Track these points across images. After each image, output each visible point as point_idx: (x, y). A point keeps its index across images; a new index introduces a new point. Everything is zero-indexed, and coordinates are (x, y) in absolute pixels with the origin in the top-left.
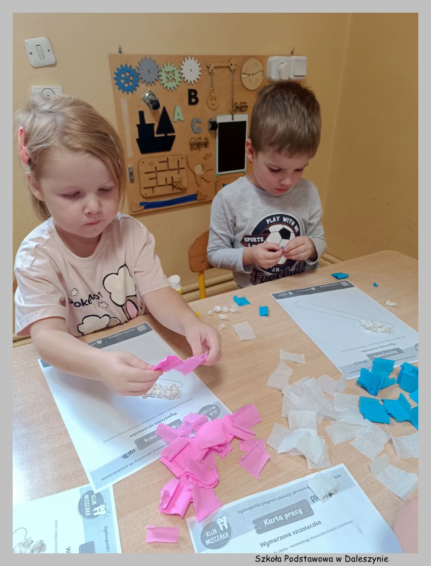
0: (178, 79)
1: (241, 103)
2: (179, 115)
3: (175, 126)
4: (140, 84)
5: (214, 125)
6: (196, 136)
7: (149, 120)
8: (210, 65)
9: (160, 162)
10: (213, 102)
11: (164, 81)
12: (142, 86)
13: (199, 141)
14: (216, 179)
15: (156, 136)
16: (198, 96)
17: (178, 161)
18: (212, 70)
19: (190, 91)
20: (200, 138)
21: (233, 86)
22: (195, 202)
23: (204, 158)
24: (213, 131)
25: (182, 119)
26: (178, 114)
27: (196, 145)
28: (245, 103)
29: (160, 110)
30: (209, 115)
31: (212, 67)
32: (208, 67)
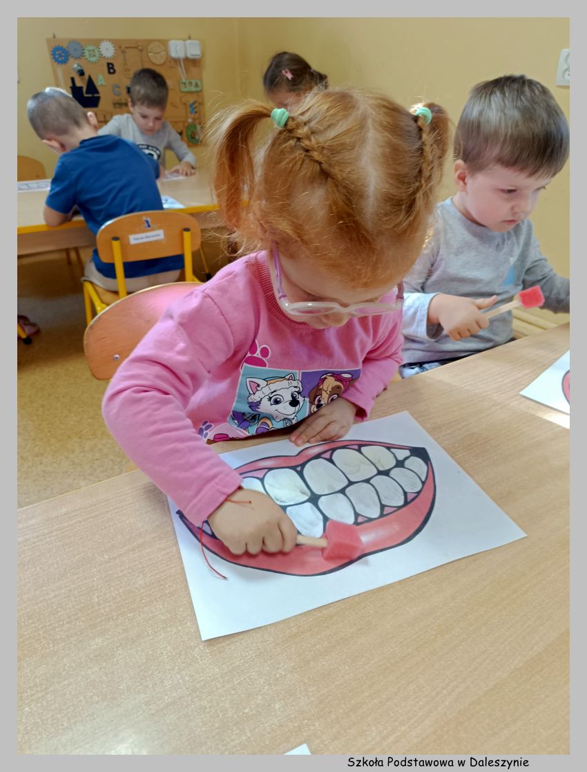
0: (98, 55)
2: (101, 81)
3: (99, 89)
4: (70, 58)
6: (117, 98)
7: (79, 83)
8: (121, 46)
10: (128, 73)
11: (88, 57)
12: (71, 60)
13: (120, 101)
15: (86, 95)
16: (115, 67)
18: (124, 49)
19: (108, 64)
21: (142, 61)
25: (104, 84)
27: (118, 104)
29: (86, 77)
31: (123, 47)
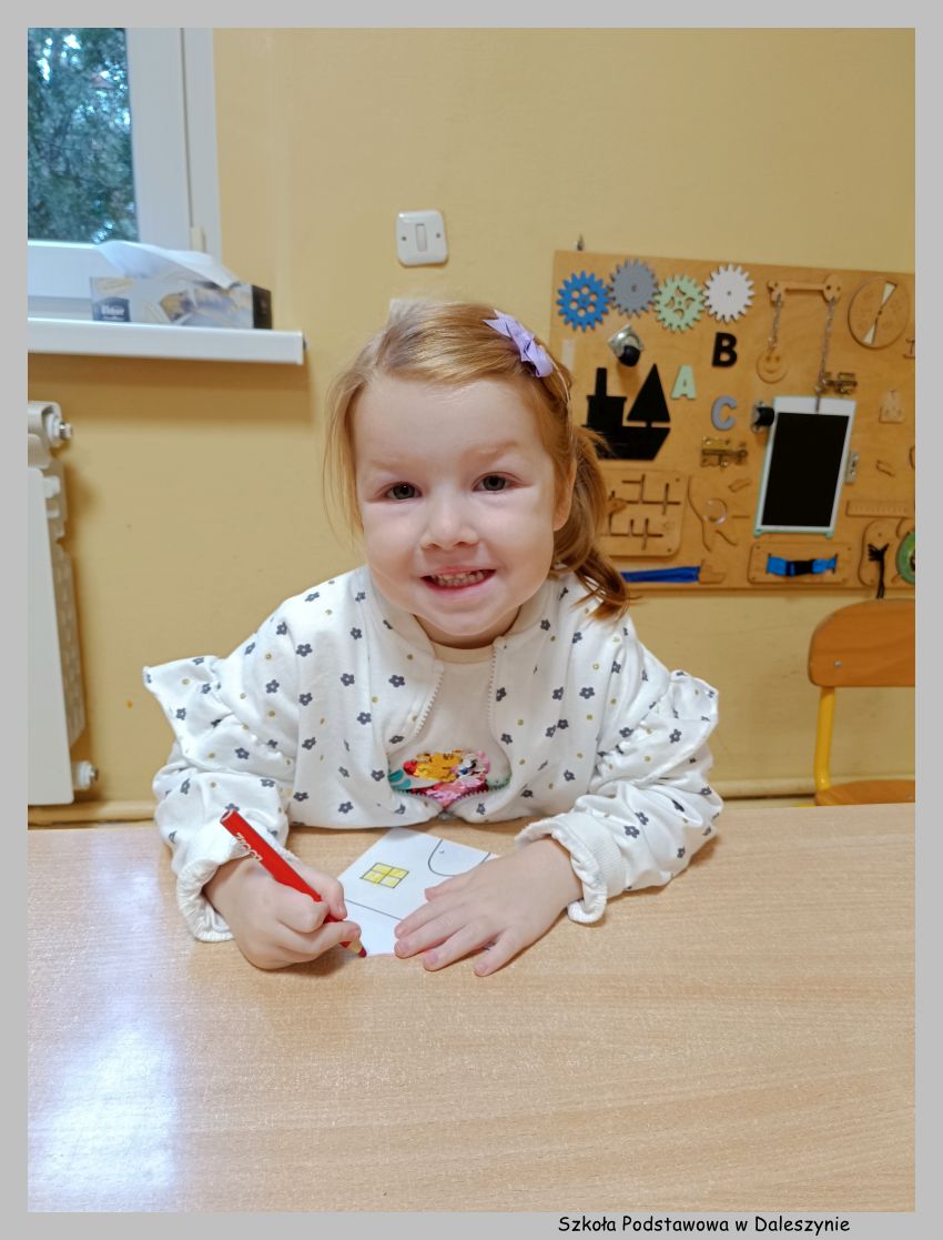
0: (696, 309)
1: (841, 374)
3: (672, 408)
5: (765, 416)
7: (614, 389)
8: (776, 285)
9: (625, 482)
10: (773, 365)
12: (613, 316)
13: (726, 447)
14: (755, 540)
15: (626, 423)
16: (737, 349)
17: (667, 486)
18: (779, 296)
19: (720, 337)
20: (728, 442)
21: (827, 335)
22: (695, 584)
23: (730, 487)
24: (762, 429)
25: (692, 395)
26: (685, 384)
27: (717, 456)
28: (852, 375)
29: (643, 370)
30: (760, 395)
31: (779, 290)
32: (771, 290)
